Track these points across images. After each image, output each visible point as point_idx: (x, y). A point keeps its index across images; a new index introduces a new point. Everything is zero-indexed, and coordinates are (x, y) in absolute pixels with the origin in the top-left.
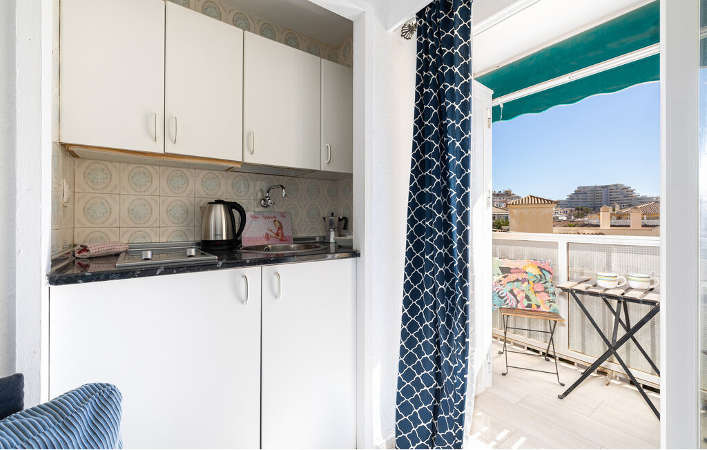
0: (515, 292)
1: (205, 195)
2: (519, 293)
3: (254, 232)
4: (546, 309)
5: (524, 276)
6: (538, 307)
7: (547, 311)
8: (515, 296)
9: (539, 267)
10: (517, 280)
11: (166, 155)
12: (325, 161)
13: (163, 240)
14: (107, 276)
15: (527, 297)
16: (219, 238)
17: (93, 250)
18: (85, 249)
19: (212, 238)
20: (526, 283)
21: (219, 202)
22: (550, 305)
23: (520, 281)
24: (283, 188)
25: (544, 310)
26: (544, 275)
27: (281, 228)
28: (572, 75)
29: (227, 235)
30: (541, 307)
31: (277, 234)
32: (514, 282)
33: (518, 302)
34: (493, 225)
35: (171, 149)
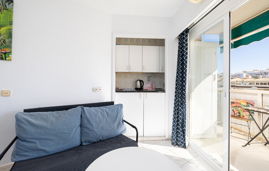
0: (234, 110)
1: (136, 79)
2: (236, 111)
3: (146, 86)
4: (247, 117)
5: (239, 105)
6: (244, 116)
7: (248, 118)
8: (234, 112)
9: (246, 102)
10: (236, 107)
11: (129, 72)
12: (161, 70)
13: (129, 87)
14: (121, 92)
15: (239, 113)
16: (138, 87)
17: (119, 89)
18: (118, 88)
19: (137, 87)
20: (240, 108)
21: (138, 80)
22: (249, 117)
23: (237, 107)
24: (151, 77)
25: (246, 118)
26: (249, 106)
27: (152, 86)
28: (258, 30)
29: (140, 87)
30: (245, 117)
31: (151, 87)
32: (235, 107)
33: (235, 114)
34: (218, 86)
35: (130, 71)
